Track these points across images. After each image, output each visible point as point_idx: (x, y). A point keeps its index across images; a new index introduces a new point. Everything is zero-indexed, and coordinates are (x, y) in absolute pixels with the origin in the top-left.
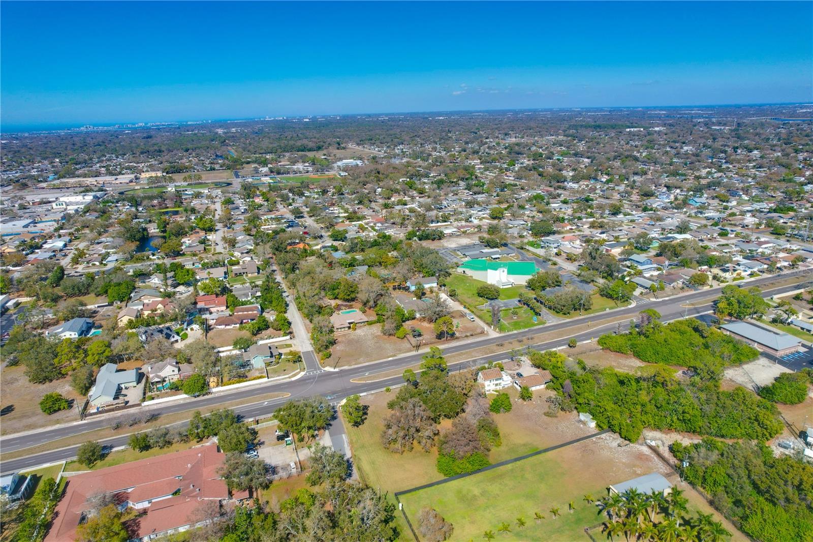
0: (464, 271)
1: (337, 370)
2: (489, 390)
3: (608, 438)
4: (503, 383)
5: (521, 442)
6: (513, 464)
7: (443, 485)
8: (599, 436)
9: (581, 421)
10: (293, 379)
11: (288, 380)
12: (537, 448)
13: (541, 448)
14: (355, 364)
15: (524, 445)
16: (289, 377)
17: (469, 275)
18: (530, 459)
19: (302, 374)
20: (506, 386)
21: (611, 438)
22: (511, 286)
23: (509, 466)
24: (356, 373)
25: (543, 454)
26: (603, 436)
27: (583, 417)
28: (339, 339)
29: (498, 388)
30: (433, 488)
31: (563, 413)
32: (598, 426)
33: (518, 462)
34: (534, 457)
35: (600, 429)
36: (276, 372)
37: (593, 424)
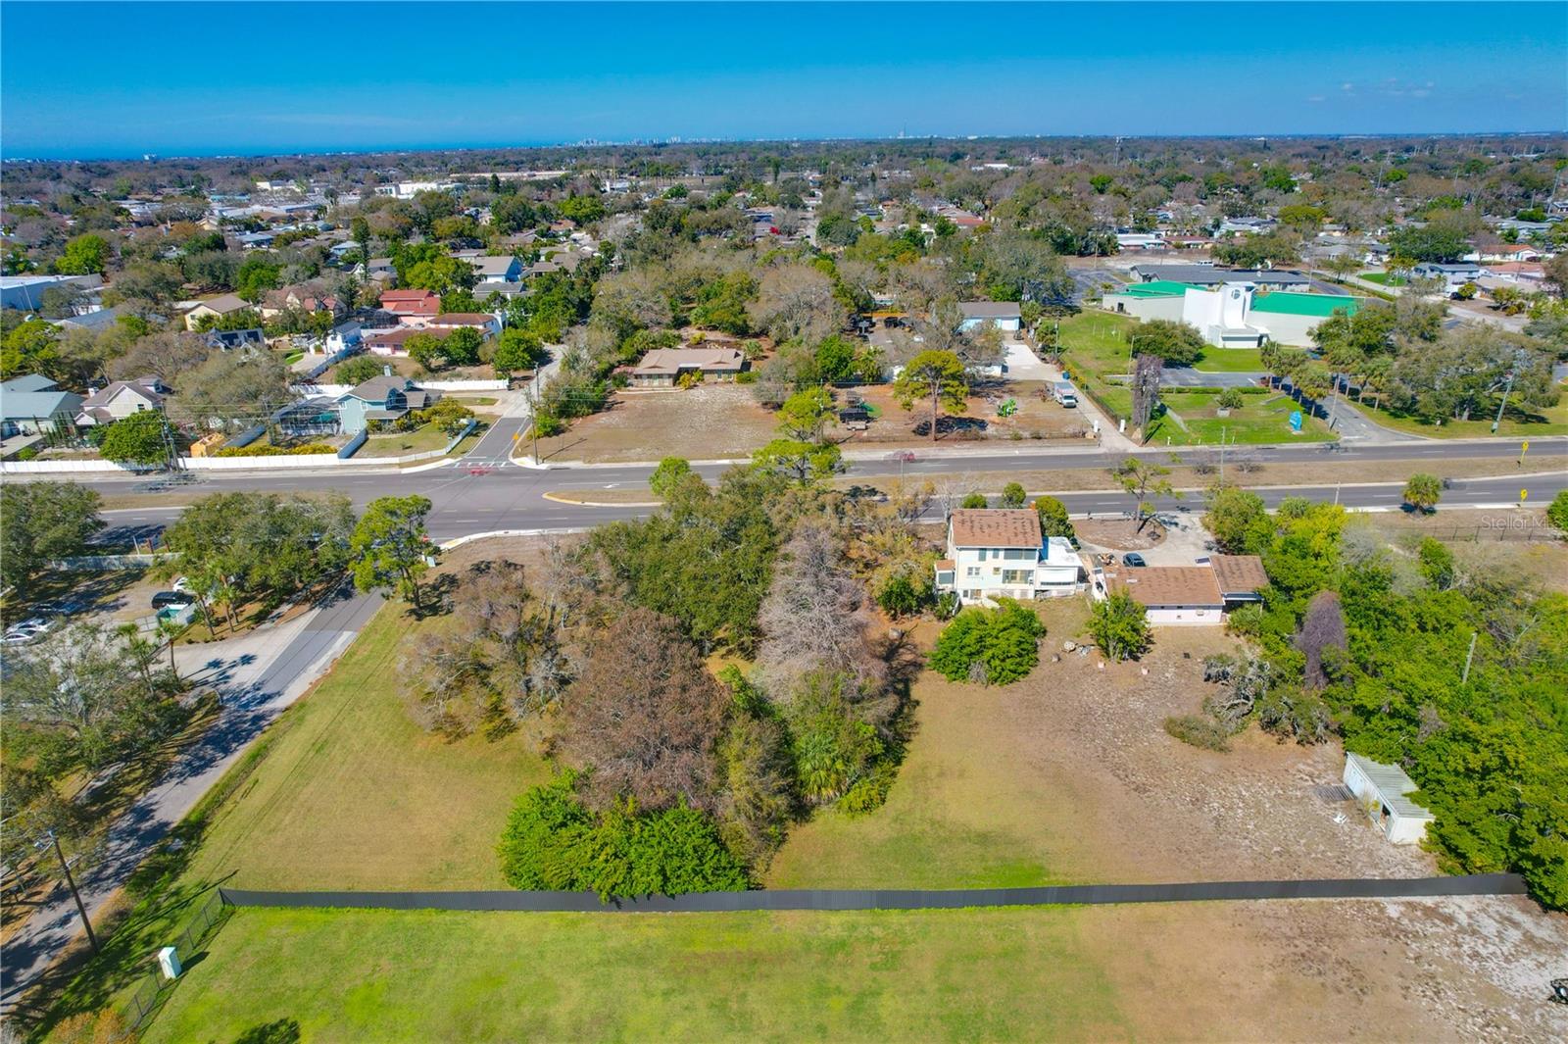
0: (1121, 306)
1: (544, 466)
2: (976, 593)
3: (1490, 927)
4: (1042, 575)
5: (979, 820)
6: (862, 918)
7: (463, 916)
8: (1429, 901)
9: (1345, 795)
10: (406, 471)
11: (395, 470)
12: (1041, 871)
13: (1061, 874)
14: (608, 461)
15: (984, 838)
16: (401, 466)
17: (1133, 315)
18: (966, 914)
19: (448, 461)
20: (1054, 591)
21: (1515, 935)
22: (1254, 345)
23: (835, 923)
24: (582, 480)
25: (1054, 912)
26: (1462, 906)
27: (1359, 776)
28: (628, 403)
29: (1017, 590)
30: (410, 917)
31: (1268, 740)
32: (1442, 841)
33: (895, 917)
34: (994, 913)
35: (1451, 862)
36: (383, 449)
37: (1410, 828)
